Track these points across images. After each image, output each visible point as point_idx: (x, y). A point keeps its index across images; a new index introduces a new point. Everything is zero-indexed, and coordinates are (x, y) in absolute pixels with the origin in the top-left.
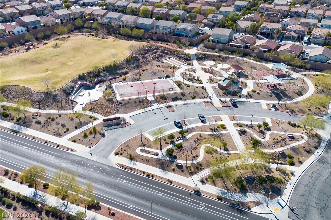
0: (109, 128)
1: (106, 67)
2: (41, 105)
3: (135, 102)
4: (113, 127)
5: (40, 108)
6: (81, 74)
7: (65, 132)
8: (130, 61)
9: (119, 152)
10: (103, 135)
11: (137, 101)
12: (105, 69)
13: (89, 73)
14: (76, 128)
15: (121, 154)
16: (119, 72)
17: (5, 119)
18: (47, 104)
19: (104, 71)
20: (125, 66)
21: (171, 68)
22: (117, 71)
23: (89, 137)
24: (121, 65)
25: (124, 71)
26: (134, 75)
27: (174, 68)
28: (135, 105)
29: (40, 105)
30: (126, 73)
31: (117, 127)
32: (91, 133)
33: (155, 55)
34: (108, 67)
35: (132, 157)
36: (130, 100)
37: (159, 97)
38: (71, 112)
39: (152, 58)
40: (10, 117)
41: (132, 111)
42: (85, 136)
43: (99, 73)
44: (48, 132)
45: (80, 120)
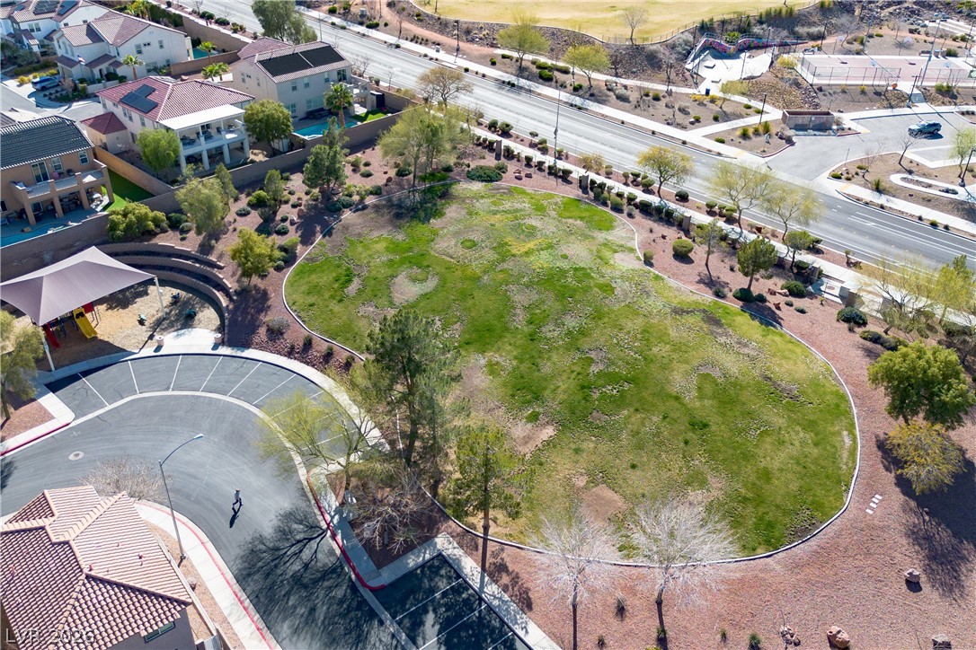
0: (801, 133)
1: (768, 14)
2: (619, 71)
3: (863, 92)
4: (811, 132)
5: (617, 75)
6: (706, 20)
7: (692, 123)
8: (829, 10)
9: (842, 174)
10: (790, 142)
11: (870, 91)
12: (764, 19)
13: (723, 22)
14: (716, 119)
15: (848, 179)
16: (801, 30)
17: (547, 84)
18: (634, 70)
19: (761, 22)
20: (816, 19)
21: (954, 40)
22: (796, 29)
23: (755, 139)
24: (804, 16)
25: (814, 30)
26: (845, 43)
27: (963, 39)
28: (862, 98)
29: (616, 69)
30: (821, 37)
31: (822, 133)
32: (756, 133)
33: (900, 9)
34: (773, 14)
35: (881, 188)
36: (849, 88)
37: (933, 91)
38: (695, 91)
39: (891, 13)
40: (556, 82)
41: (855, 110)
42: (745, 136)
43: (749, 25)
44: (652, 117)
45: (721, 108)
